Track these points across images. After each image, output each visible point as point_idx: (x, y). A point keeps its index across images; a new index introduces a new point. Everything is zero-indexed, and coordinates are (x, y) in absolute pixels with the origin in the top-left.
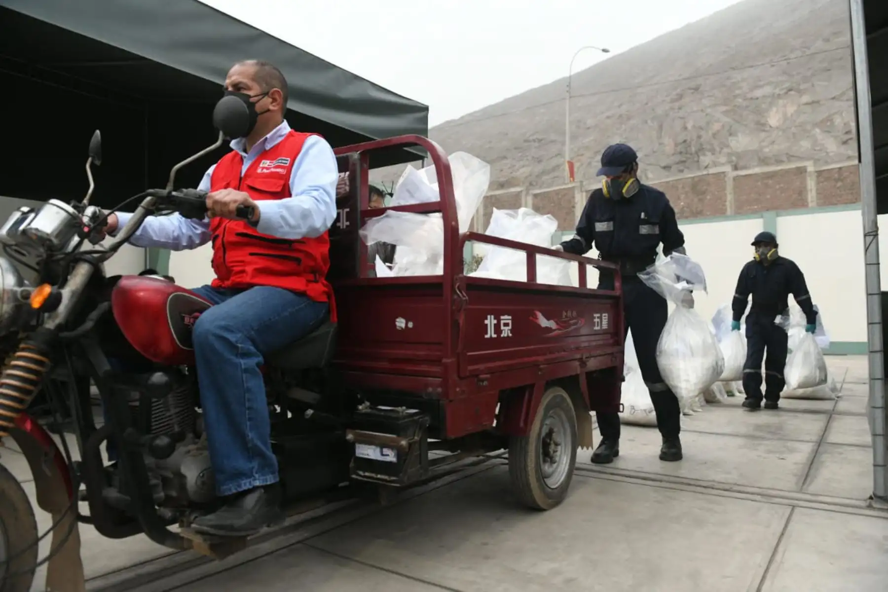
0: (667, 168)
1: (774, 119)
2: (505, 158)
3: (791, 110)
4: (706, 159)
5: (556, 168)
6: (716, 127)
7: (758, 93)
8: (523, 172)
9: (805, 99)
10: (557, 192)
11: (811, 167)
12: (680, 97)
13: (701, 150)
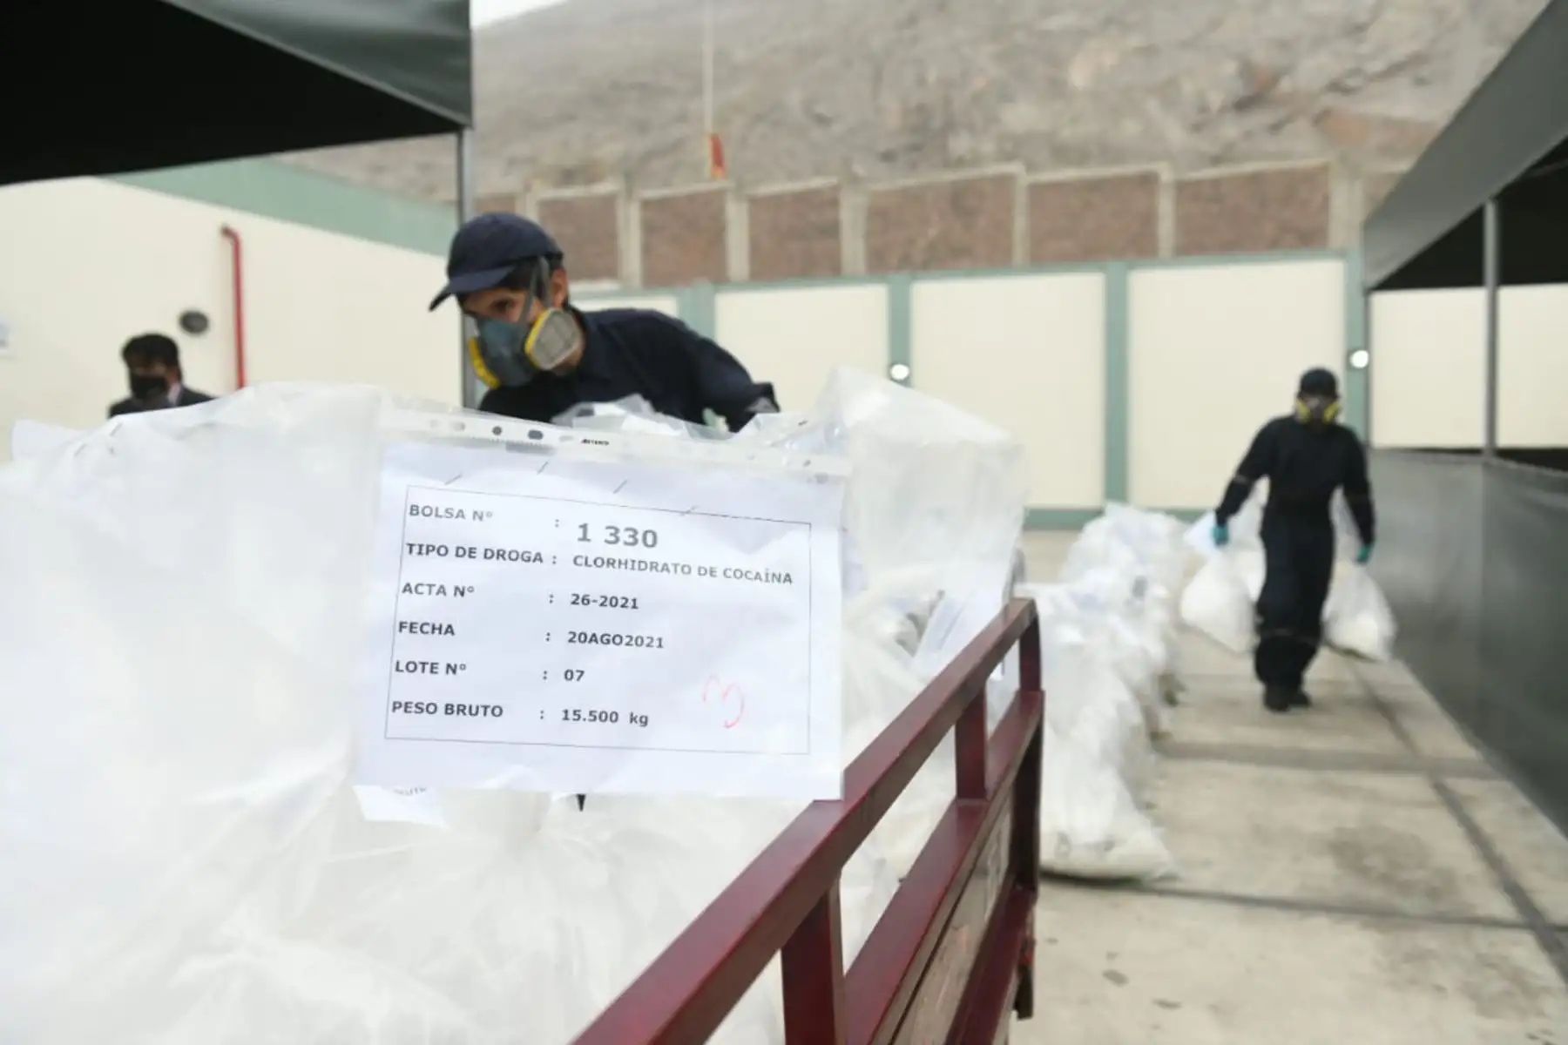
0: (888, 157)
1: (1079, 76)
2: (571, 118)
3: (1109, 59)
4: (960, 144)
5: (677, 146)
6: (979, 83)
7: (1054, 23)
8: (610, 150)
9: (1135, 40)
10: (691, 198)
11: (1166, 174)
12: (912, 20)
13: (950, 126)
